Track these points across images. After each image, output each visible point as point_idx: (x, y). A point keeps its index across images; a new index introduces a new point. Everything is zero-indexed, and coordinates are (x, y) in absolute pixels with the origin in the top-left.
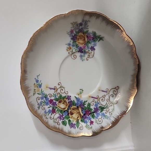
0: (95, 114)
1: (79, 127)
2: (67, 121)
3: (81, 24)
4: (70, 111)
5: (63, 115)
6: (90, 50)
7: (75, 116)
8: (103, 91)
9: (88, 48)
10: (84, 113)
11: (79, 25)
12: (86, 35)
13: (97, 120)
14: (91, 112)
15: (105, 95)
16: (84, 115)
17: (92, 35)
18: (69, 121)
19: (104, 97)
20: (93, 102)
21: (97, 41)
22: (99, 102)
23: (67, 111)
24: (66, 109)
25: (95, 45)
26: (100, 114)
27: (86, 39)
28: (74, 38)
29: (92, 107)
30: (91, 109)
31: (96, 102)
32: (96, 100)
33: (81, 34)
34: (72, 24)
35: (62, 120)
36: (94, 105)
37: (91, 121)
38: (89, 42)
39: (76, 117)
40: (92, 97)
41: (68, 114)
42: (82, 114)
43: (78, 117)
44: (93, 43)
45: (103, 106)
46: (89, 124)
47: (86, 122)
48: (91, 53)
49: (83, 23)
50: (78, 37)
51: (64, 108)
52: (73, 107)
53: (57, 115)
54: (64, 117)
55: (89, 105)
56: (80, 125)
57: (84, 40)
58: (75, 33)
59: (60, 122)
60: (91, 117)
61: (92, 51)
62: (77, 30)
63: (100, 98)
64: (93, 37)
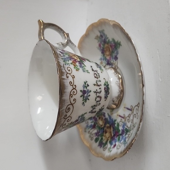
0: (121, 137)
1: (105, 147)
2: (100, 138)
3: (101, 36)
4: (105, 128)
5: (99, 132)
6: (114, 60)
7: (108, 135)
8: (128, 109)
9: (113, 59)
10: (114, 133)
11: (101, 38)
12: (109, 44)
13: (119, 143)
14: (119, 133)
15: (130, 114)
16: (114, 135)
17: (113, 43)
18: (102, 139)
19: (129, 116)
20: (121, 121)
21: (118, 48)
22: (125, 122)
23: (103, 128)
24: (103, 126)
25: (117, 53)
26: (124, 138)
27: (111, 49)
28: (103, 52)
29: (121, 128)
30: (120, 131)
31: (123, 123)
32: (123, 120)
33: (106, 45)
34: (96, 38)
35: (96, 137)
36: (122, 125)
37: (115, 143)
38: (113, 52)
39: (108, 137)
40: (120, 116)
41: (103, 132)
42: (113, 135)
43: (109, 137)
44: (115, 52)
45: (128, 129)
46: (113, 146)
47: (111, 144)
48: (115, 63)
49: (102, 34)
50: (105, 49)
51: (102, 125)
52: (108, 125)
53: (95, 131)
54: (100, 134)
55: (118, 124)
56: (106, 146)
57: (110, 50)
58: (102, 46)
59: (95, 138)
60: (117, 140)
61: (115, 61)
62: (103, 43)
63: (126, 117)
64: (114, 45)
